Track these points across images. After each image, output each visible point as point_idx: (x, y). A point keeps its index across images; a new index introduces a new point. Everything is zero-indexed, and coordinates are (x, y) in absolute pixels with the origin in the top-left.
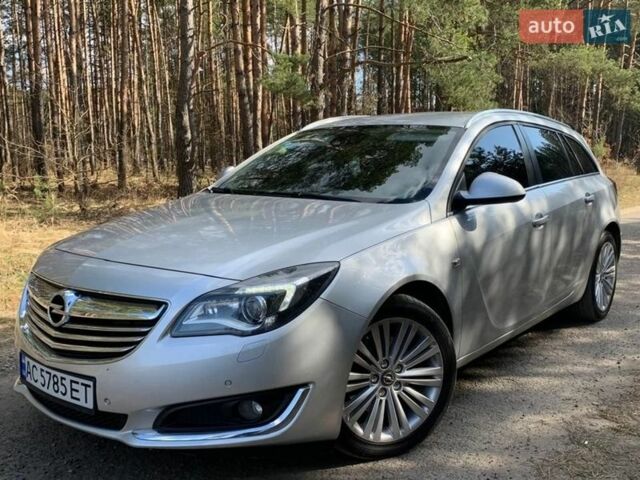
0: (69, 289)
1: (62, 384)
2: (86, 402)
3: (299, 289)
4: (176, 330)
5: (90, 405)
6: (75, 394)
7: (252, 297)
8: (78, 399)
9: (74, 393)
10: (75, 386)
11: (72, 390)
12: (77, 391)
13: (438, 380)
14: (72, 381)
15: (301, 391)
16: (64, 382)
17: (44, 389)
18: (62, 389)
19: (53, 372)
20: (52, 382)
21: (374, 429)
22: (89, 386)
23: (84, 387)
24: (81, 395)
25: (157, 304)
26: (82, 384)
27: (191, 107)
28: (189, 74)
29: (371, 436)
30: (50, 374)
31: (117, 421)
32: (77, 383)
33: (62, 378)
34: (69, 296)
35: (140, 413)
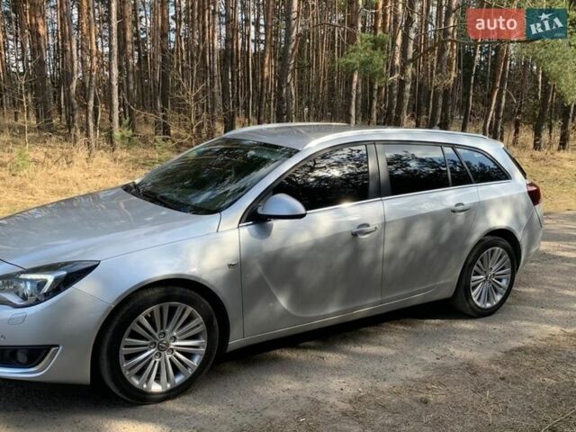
13: (203, 350)
15: (53, 349)
21: (147, 381)
29: (145, 386)
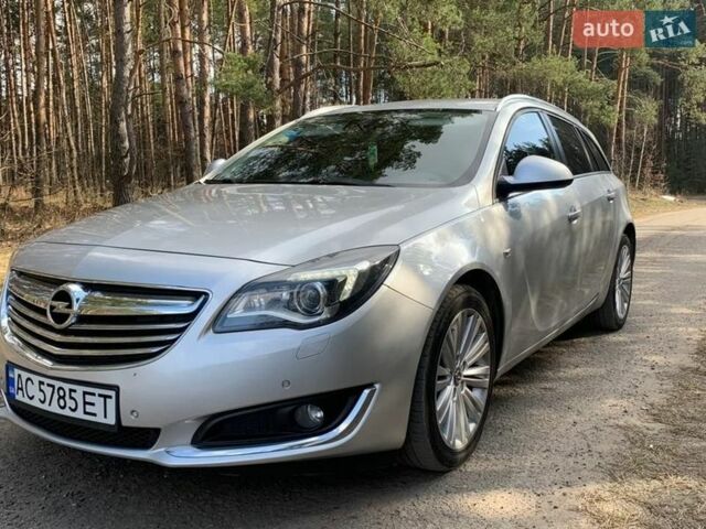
0: (74, 282)
1: (71, 398)
2: (105, 416)
3: (361, 275)
4: (219, 324)
5: (111, 420)
6: (89, 409)
7: (308, 284)
8: (94, 415)
9: (87, 406)
10: (89, 398)
11: (85, 403)
12: (93, 404)
13: (486, 380)
14: (85, 393)
15: (366, 392)
16: (73, 394)
17: (45, 407)
18: (71, 403)
19: (58, 384)
20: (56, 396)
21: (452, 433)
22: (110, 397)
23: (102, 399)
24: (98, 409)
25: (195, 295)
26: (100, 395)
27: (129, 112)
28: (127, 74)
30: (53, 386)
31: (146, 437)
32: (94, 394)
33: (71, 390)
34: (75, 290)
35: (175, 426)
